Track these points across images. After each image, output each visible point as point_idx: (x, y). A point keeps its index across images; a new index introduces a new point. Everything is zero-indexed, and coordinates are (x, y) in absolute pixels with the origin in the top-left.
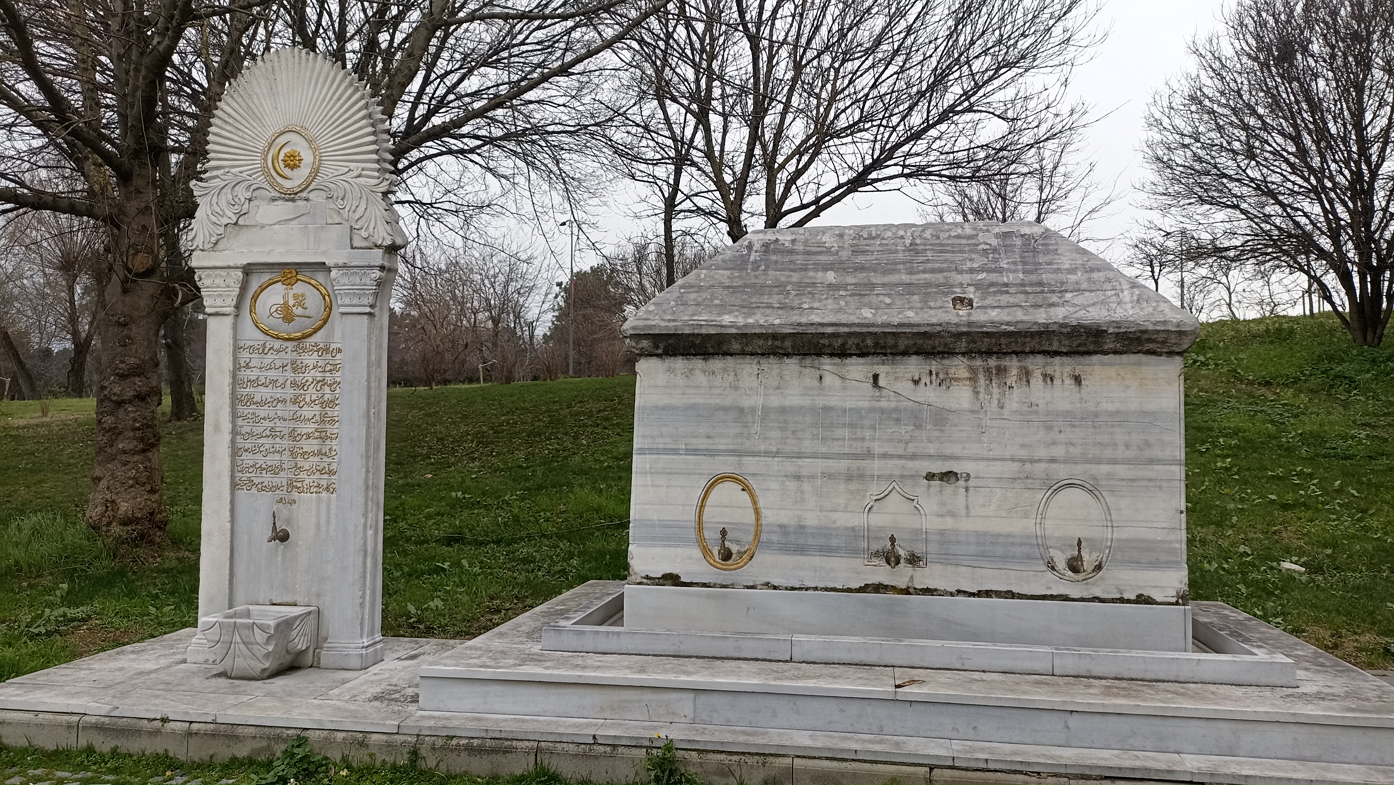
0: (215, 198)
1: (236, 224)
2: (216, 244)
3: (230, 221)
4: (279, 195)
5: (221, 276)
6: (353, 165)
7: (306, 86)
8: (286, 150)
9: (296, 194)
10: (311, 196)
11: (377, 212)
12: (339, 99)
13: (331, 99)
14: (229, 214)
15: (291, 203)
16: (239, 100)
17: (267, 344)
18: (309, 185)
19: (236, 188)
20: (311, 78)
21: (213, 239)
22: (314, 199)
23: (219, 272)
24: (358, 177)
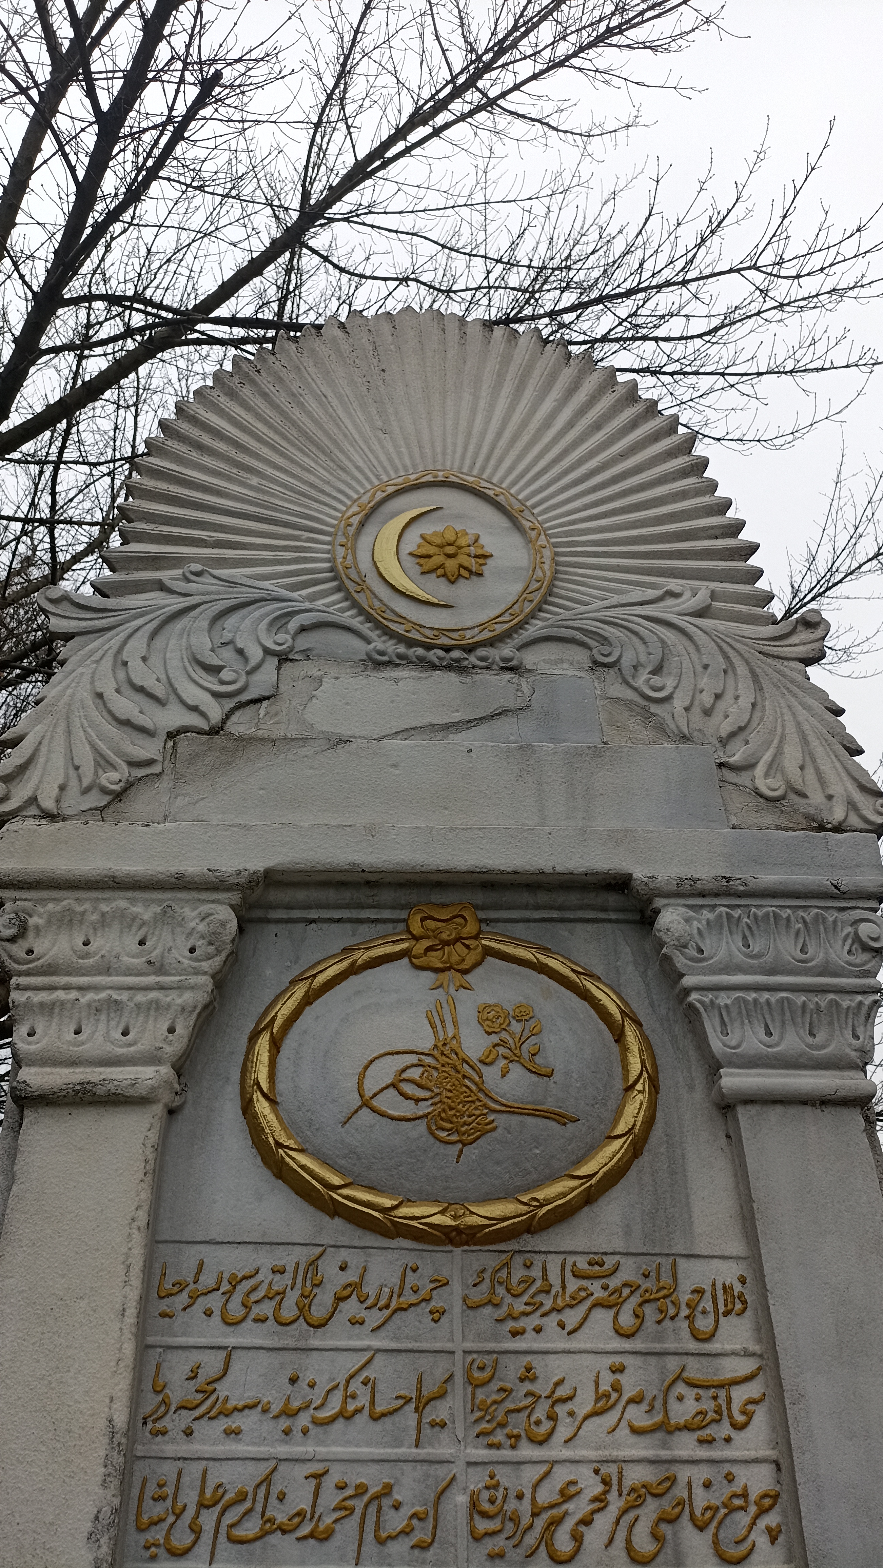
0: (138, 644)
1: (215, 731)
2: (118, 796)
3: (194, 720)
4: (402, 649)
5: (128, 921)
6: (674, 584)
8: (427, 528)
9: (469, 649)
10: (530, 658)
11: (803, 714)
14: (193, 694)
15: (453, 677)
17: (329, 1268)
18: (521, 625)
19: (231, 621)
21: (111, 779)
22: (543, 668)
23: (120, 902)
24: (702, 613)
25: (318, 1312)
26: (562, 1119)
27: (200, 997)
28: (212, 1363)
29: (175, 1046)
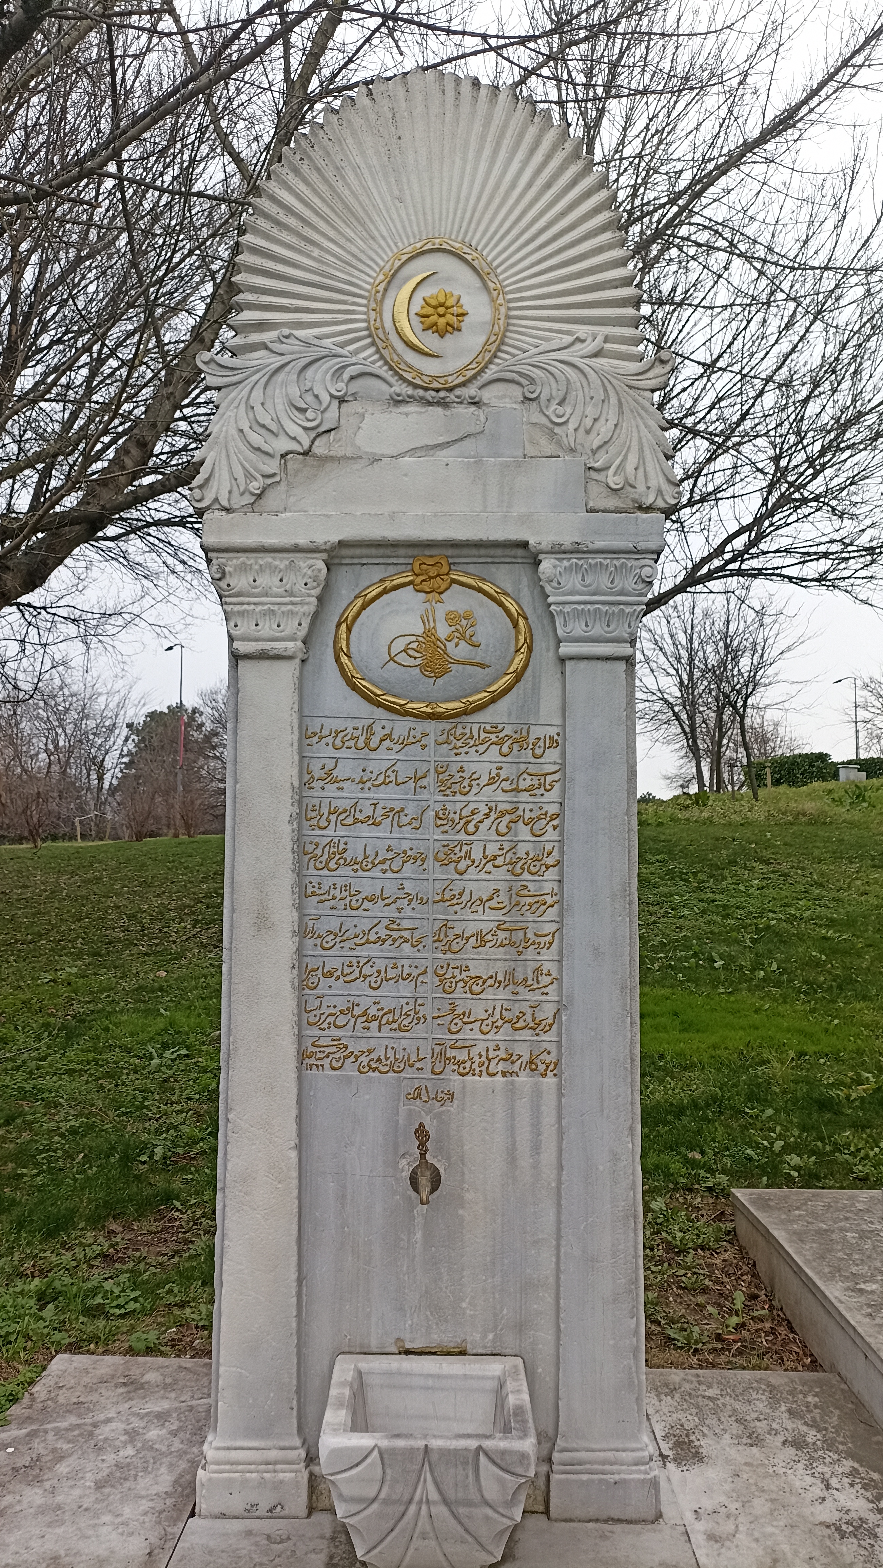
0: (257, 394)
1: (305, 453)
2: (259, 496)
3: (295, 447)
4: (410, 391)
5: (274, 569)
6: (582, 330)
7: (471, 155)
8: (428, 291)
9: (450, 390)
10: (487, 395)
11: (644, 431)
12: (548, 185)
13: (529, 185)
14: (294, 430)
15: (439, 410)
16: (314, 177)
17: (377, 728)
18: (482, 370)
19: (309, 373)
20: (483, 138)
21: (255, 486)
22: (494, 402)
23: (268, 558)
24: (596, 355)
25: (373, 745)
26: (482, 666)
27: (313, 609)
28: (330, 764)
29: (303, 632)
